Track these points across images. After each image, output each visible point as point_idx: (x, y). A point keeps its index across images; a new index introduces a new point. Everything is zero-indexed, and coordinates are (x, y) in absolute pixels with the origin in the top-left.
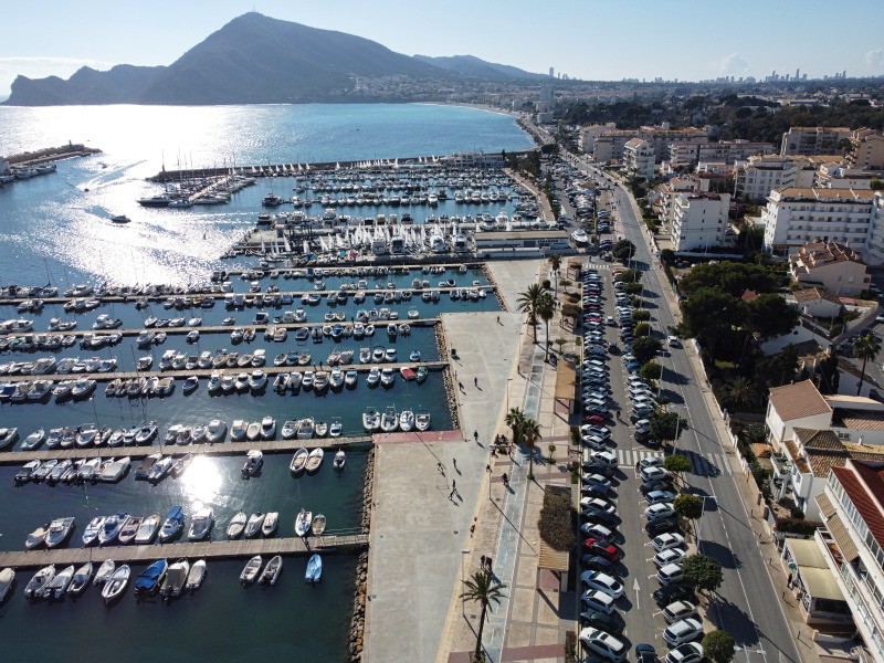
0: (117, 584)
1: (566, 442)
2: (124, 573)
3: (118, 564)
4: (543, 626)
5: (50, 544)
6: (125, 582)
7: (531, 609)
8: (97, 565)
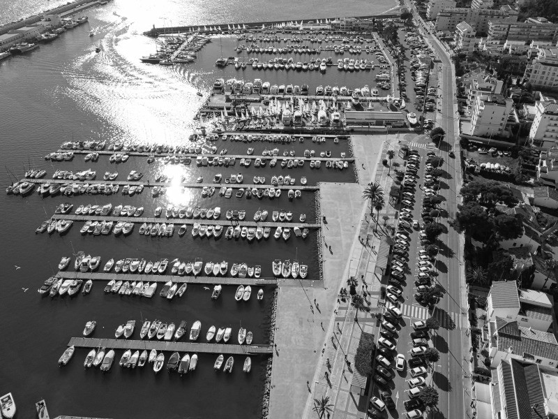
0: (159, 363)
1: (377, 296)
2: (161, 358)
3: (159, 352)
4: (350, 414)
5: (127, 337)
6: (163, 363)
7: (346, 403)
8: (149, 352)
